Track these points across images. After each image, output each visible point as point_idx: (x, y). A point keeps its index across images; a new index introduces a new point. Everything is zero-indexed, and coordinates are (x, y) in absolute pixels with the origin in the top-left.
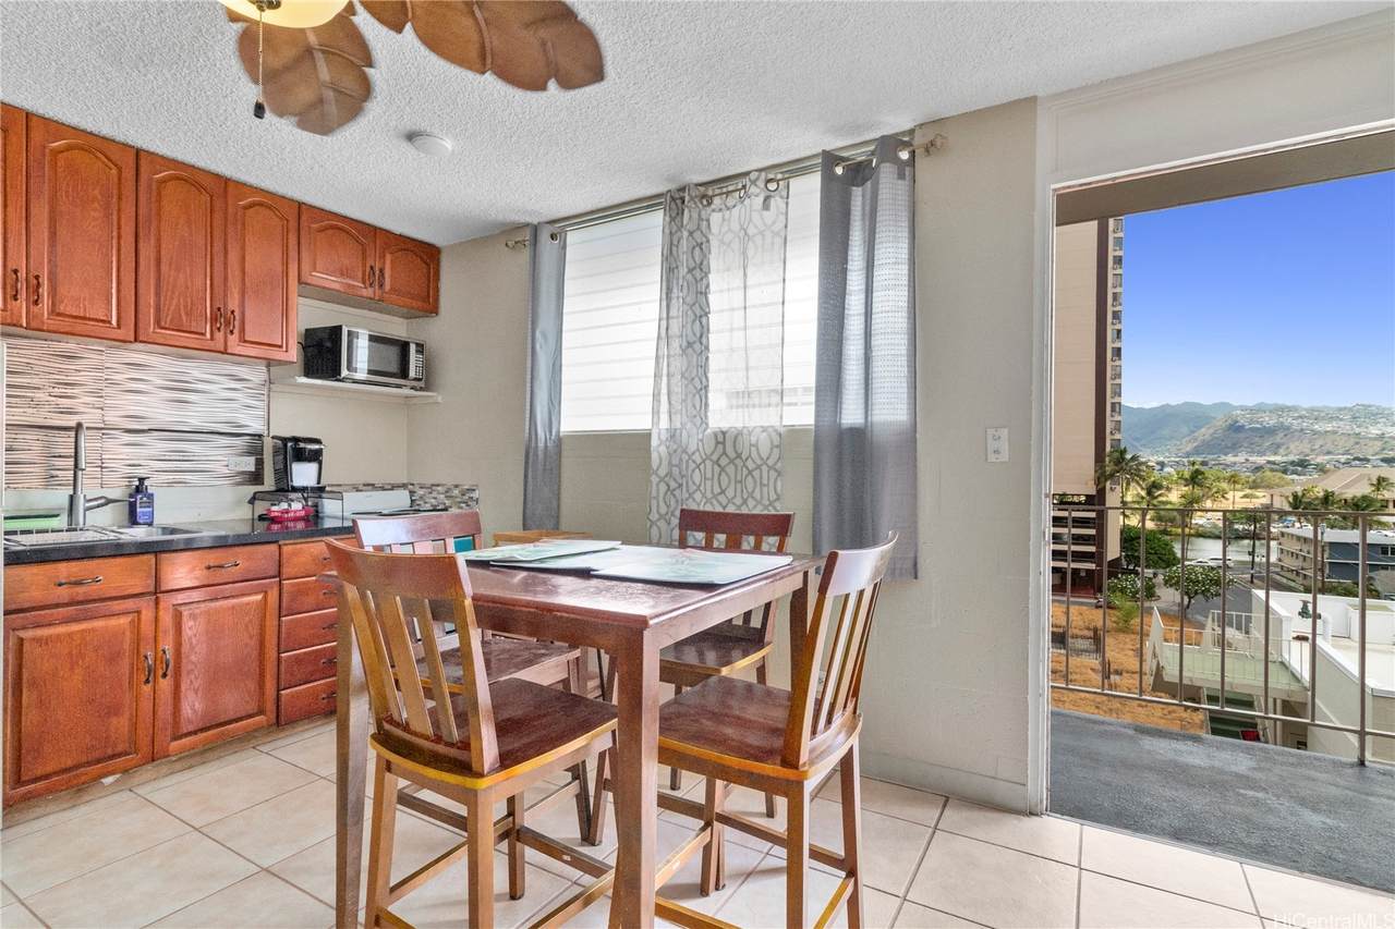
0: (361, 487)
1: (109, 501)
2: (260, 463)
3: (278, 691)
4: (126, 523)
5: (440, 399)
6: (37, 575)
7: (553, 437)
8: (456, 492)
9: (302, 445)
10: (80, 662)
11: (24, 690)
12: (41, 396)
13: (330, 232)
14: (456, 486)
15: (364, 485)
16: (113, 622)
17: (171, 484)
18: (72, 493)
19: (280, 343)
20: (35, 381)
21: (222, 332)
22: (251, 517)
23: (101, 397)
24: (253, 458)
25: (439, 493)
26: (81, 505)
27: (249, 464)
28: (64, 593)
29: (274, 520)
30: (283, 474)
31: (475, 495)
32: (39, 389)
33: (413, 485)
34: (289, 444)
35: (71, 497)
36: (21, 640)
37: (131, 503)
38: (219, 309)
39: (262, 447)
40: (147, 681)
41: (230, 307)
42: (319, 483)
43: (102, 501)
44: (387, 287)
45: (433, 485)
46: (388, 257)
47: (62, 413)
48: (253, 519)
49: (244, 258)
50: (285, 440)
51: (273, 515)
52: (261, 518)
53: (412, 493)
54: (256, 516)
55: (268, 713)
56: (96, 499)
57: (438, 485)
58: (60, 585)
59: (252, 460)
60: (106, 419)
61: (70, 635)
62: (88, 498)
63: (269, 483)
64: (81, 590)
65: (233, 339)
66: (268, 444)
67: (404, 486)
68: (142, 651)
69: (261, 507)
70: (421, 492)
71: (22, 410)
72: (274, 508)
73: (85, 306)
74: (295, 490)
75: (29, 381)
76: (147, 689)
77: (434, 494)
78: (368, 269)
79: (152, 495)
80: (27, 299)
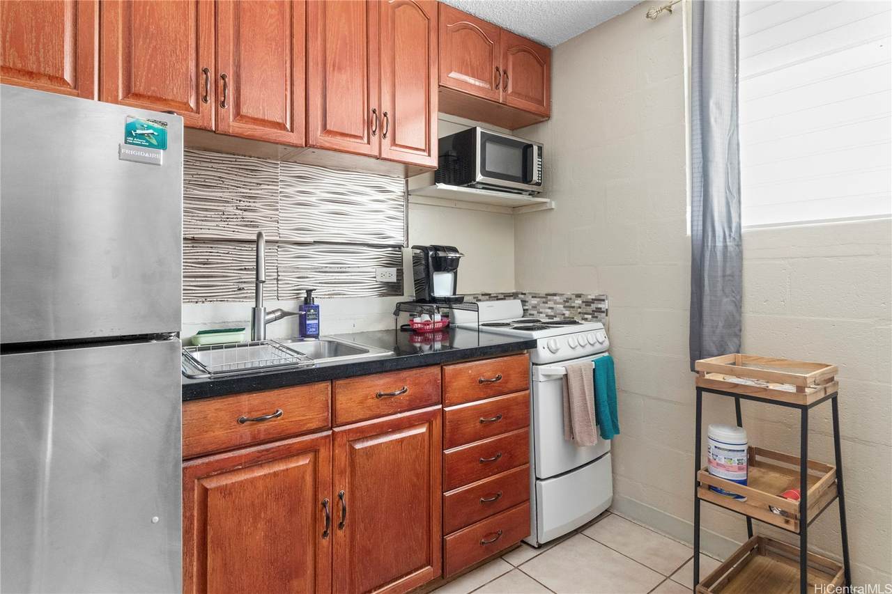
0: (480, 297)
1: (284, 314)
2: (400, 273)
3: (443, 536)
4: (297, 334)
5: (553, 205)
6: (220, 410)
7: (733, 235)
8: (579, 302)
9: (441, 254)
10: (263, 515)
11: (209, 552)
12: (230, 209)
13: (463, 32)
14: (578, 296)
15: (483, 295)
16: (292, 464)
17: (331, 296)
18: (254, 306)
19: (424, 148)
20: (226, 195)
21: (377, 136)
22: (394, 328)
23: (277, 210)
24: (395, 269)
25: (556, 303)
26: (263, 317)
27: (391, 275)
28: (246, 431)
29: (416, 332)
30: (424, 284)
31: (603, 306)
32: (228, 202)
33: (525, 294)
34: (431, 253)
35: (254, 309)
36: (205, 491)
37: (301, 316)
38: (374, 112)
39: (402, 257)
40: (325, 534)
41: (383, 110)
42: (454, 294)
43: (278, 314)
44: (510, 90)
45: (547, 295)
46: (511, 59)
47: (246, 226)
48: (396, 330)
49: (394, 58)
50: (425, 250)
51: (416, 326)
52: (403, 329)
53: (524, 302)
54: (399, 327)
55: (435, 564)
56: (273, 312)
57: (555, 295)
58: (243, 422)
59: (393, 270)
60: (281, 231)
61: (253, 481)
62: (267, 311)
63: (409, 293)
64: (262, 426)
65: (386, 142)
66: (408, 254)
67: (514, 296)
68: (320, 497)
69: (404, 318)
70: (534, 301)
71: (215, 224)
72: (417, 320)
73: (264, 108)
74: (434, 300)
75: (220, 194)
76: (325, 542)
77: (550, 304)
78: (494, 70)
79: (318, 307)
80: (216, 101)
